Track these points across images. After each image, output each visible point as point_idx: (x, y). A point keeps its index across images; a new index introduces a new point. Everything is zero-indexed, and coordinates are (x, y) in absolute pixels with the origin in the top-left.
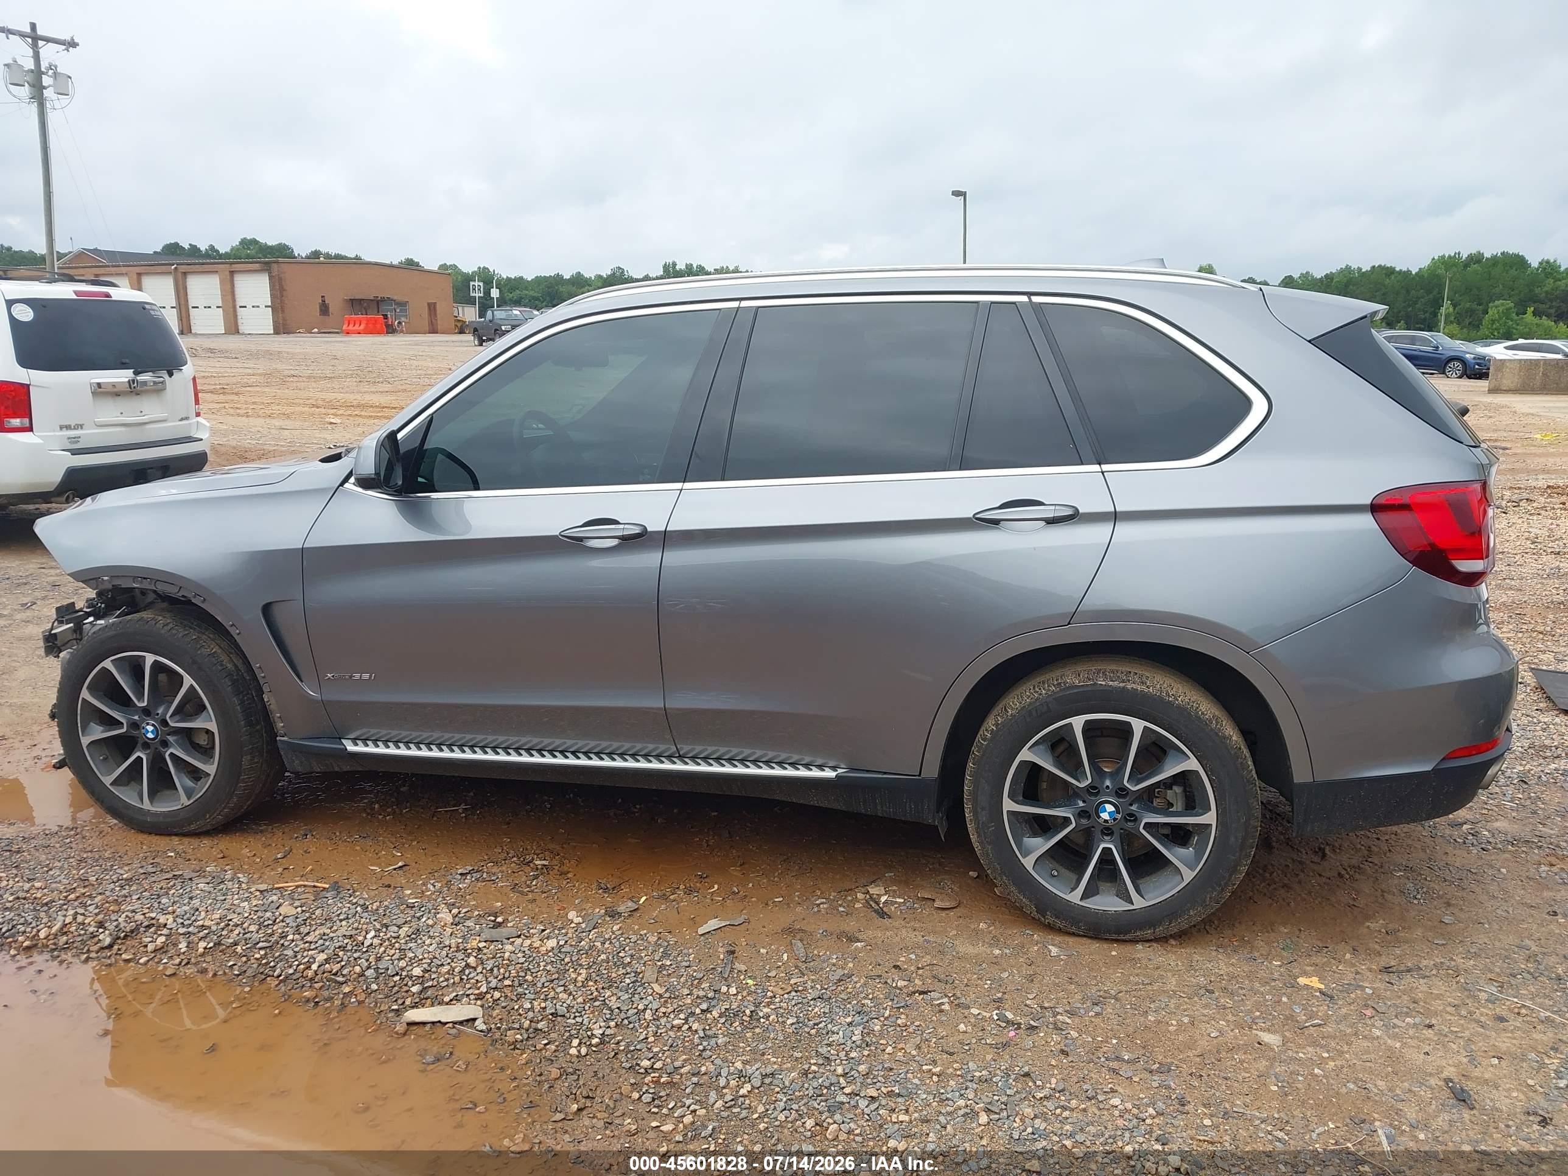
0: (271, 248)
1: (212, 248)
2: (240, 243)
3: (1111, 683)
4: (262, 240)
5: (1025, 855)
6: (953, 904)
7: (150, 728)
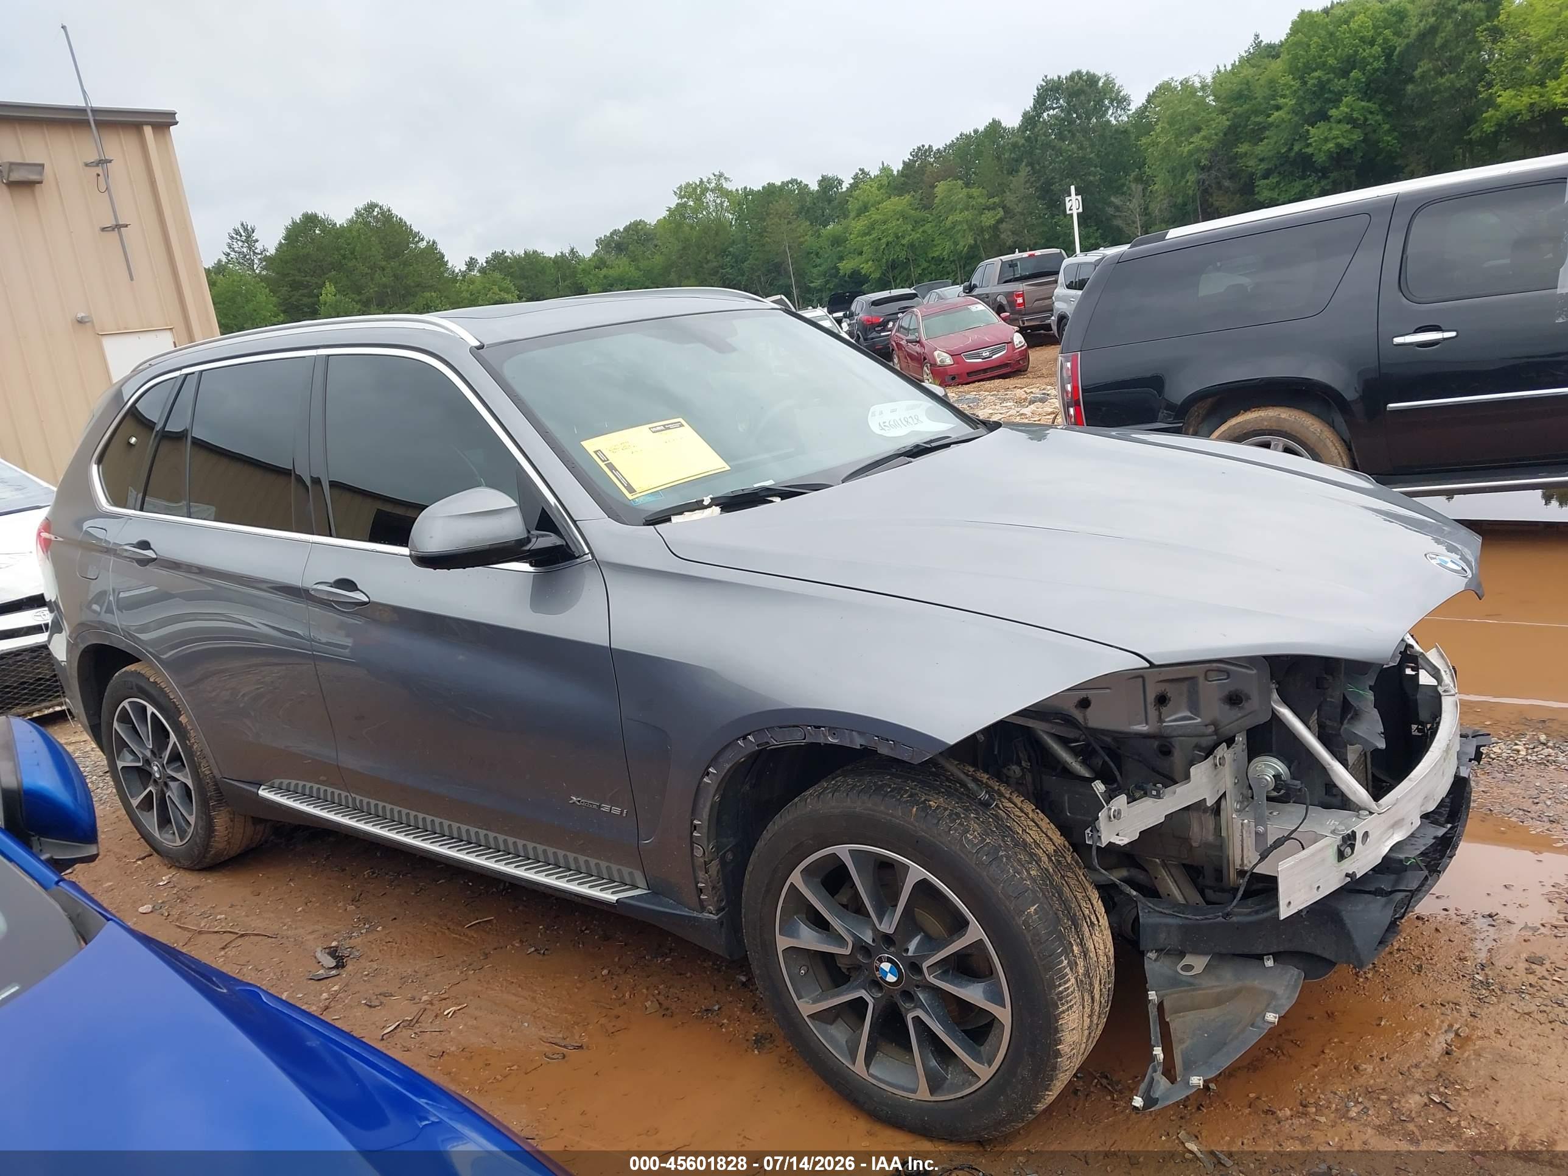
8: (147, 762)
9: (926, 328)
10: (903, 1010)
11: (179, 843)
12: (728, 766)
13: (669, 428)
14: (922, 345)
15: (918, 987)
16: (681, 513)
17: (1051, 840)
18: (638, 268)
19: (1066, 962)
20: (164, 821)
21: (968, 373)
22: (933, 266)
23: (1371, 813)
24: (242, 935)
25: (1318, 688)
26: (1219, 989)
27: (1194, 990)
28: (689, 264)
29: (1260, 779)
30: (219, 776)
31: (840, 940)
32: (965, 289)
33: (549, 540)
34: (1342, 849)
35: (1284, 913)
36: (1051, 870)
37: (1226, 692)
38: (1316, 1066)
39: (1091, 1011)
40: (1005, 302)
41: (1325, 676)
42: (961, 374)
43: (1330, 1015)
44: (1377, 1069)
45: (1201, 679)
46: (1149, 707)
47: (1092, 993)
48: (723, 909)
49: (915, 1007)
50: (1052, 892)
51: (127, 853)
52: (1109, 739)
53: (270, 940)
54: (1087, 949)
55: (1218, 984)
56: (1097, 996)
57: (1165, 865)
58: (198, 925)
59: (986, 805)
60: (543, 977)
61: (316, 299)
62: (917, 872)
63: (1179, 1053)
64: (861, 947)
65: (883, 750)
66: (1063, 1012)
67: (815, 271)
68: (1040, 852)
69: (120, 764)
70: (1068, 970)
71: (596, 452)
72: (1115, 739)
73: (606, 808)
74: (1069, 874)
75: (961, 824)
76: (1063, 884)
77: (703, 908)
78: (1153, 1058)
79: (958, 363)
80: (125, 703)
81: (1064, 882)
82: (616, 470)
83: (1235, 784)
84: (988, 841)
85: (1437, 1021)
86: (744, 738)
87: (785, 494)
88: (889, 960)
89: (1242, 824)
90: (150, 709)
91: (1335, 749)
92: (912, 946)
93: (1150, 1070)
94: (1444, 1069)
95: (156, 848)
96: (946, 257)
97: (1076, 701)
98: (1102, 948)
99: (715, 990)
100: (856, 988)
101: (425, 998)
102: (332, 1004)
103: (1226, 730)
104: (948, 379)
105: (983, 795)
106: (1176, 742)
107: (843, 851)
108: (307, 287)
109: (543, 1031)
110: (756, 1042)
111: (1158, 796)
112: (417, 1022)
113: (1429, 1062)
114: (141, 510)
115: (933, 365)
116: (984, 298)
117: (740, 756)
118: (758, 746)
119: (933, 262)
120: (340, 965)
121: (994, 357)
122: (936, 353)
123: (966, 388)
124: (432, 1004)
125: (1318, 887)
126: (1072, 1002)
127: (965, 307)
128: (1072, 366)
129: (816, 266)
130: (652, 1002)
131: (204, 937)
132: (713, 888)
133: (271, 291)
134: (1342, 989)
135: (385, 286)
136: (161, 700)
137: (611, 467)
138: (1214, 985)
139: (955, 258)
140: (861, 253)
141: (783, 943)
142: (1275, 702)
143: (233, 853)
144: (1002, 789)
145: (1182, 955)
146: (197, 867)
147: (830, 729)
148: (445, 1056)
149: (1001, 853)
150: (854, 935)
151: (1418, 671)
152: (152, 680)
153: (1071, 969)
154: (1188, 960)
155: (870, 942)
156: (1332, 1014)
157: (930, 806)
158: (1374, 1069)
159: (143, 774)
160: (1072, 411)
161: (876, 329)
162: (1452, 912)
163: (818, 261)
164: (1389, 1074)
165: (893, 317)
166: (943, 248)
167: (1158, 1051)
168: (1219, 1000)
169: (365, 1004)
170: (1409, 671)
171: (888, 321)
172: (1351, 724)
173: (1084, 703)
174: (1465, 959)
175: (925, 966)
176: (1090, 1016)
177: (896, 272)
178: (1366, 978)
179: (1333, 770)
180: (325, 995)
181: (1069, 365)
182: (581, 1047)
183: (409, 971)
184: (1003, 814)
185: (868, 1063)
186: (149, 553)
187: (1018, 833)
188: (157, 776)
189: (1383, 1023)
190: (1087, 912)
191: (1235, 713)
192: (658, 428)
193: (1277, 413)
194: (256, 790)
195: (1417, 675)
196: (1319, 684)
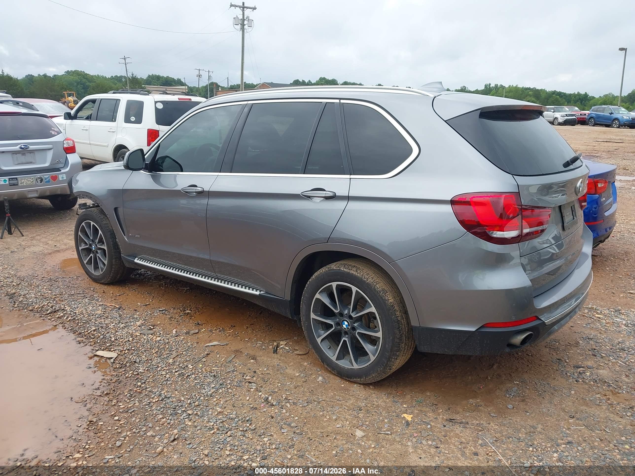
0: (330, 81)
1: (310, 81)
2: (319, 79)
3: (345, 270)
4: (327, 78)
5: (319, 337)
6: (303, 353)
7: (93, 247)
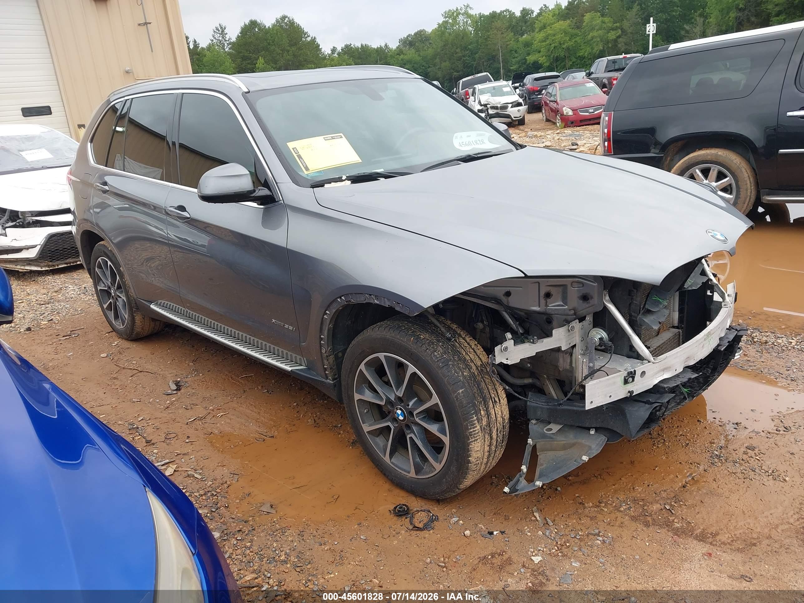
8: (109, 288)
9: (561, 94)
10: (406, 433)
11: (122, 327)
12: (334, 311)
13: (334, 138)
14: (558, 104)
15: (412, 423)
16: (330, 183)
17: (480, 359)
18: (419, 55)
19: (475, 418)
20: (116, 317)
21: (580, 121)
22: (579, 60)
23: (649, 362)
24: (141, 371)
25: (629, 295)
26: (565, 442)
27: (553, 441)
28: (446, 54)
29: (592, 339)
30: (135, 297)
31: (381, 399)
32: (587, 74)
33: (264, 192)
34: (627, 378)
35: (588, 407)
36: (476, 373)
37: (581, 294)
38: (614, 485)
39: (490, 443)
40: (607, 82)
41: (633, 289)
42: (577, 121)
43: (632, 463)
44: (644, 490)
45: (569, 286)
46: (541, 298)
47: (491, 435)
48: (336, 379)
49: (410, 433)
50: (474, 384)
51: (103, 330)
52: (522, 314)
53: (152, 375)
54: (490, 413)
55: (565, 439)
56: (494, 436)
57: (548, 378)
58: (124, 365)
59: (449, 340)
60: (266, 404)
61: (254, 66)
62: (412, 369)
63: (539, 470)
64: (389, 401)
65: (398, 309)
66: (472, 442)
67: (514, 60)
68: (472, 365)
69: (99, 288)
70: (476, 422)
71: (293, 149)
72: (526, 313)
73: (286, 326)
74: (486, 376)
75: (433, 348)
76: (481, 381)
77: (327, 378)
78: (520, 470)
79: (575, 115)
80: (99, 259)
81: (482, 380)
82: (302, 158)
83: (582, 341)
84: (445, 356)
85: (686, 471)
86: (341, 298)
87: (387, 177)
88: (401, 409)
89: (583, 361)
90: (109, 263)
91: (636, 328)
92: (411, 404)
93: (518, 476)
94: (678, 494)
95: (114, 330)
96: (586, 56)
97: (504, 292)
98: (500, 413)
99: (341, 417)
100: (386, 421)
101: (211, 408)
102: (170, 406)
103: (581, 313)
104: (569, 123)
105: (448, 335)
106: (554, 317)
107: (381, 356)
108: (250, 59)
109: (258, 428)
110: (352, 443)
111: (533, 343)
112: (204, 418)
113: (673, 490)
114: (106, 166)
115: (562, 115)
116: (596, 80)
117: (339, 306)
118: (346, 302)
119: (579, 58)
120: (179, 389)
121: (596, 112)
122: (564, 109)
123: (578, 128)
124: (213, 411)
125: (610, 396)
126: (477, 438)
127: (583, 84)
128: (608, 118)
129: (514, 58)
130: (311, 420)
131: (125, 370)
132: (331, 368)
133: (232, 60)
134: (643, 451)
135: (289, 60)
136: (113, 259)
137: (299, 157)
138: (562, 440)
139: (592, 57)
140: (540, 52)
141: (357, 397)
142: (607, 301)
143: (145, 334)
144: (462, 333)
145: (549, 423)
146: (129, 339)
147: (376, 296)
148: (212, 435)
149: (450, 363)
150: (386, 396)
151: (713, 293)
152: (109, 249)
153: (478, 422)
154: (550, 426)
155: (393, 400)
156: (634, 462)
157: (420, 337)
158: (642, 490)
159: (107, 293)
160: (606, 143)
161: (536, 93)
162: (717, 421)
163: (516, 55)
164: (649, 493)
165: (545, 88)
166: (585, 51)
167: (524, 468)
168: (565, 448)
169: (185, 408)
170: (709, 293)
171: (543, 89)
172: (644, 315)
173: (508, 294)
174: (714, 443)
175: (415, 413)
176: (490, 446)
177: (558, 63)
178: (658, 447)
179: (633, 339)
180: (168, 402)
181: (607, 118)
182: (273, 437)
183: (208, 395)
184: (458, 345)
185: (391, 458)
186: (106, 188)
187: (463, 354)
188: (113, 295)
189: (656, 469)
190: (493, 396)
191: (585, 305)
192: (328, 138)
193: (716, 151)
194: (149, 305)
195: (713, 295)
196: (630, 293)
